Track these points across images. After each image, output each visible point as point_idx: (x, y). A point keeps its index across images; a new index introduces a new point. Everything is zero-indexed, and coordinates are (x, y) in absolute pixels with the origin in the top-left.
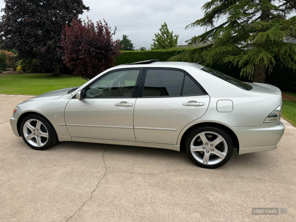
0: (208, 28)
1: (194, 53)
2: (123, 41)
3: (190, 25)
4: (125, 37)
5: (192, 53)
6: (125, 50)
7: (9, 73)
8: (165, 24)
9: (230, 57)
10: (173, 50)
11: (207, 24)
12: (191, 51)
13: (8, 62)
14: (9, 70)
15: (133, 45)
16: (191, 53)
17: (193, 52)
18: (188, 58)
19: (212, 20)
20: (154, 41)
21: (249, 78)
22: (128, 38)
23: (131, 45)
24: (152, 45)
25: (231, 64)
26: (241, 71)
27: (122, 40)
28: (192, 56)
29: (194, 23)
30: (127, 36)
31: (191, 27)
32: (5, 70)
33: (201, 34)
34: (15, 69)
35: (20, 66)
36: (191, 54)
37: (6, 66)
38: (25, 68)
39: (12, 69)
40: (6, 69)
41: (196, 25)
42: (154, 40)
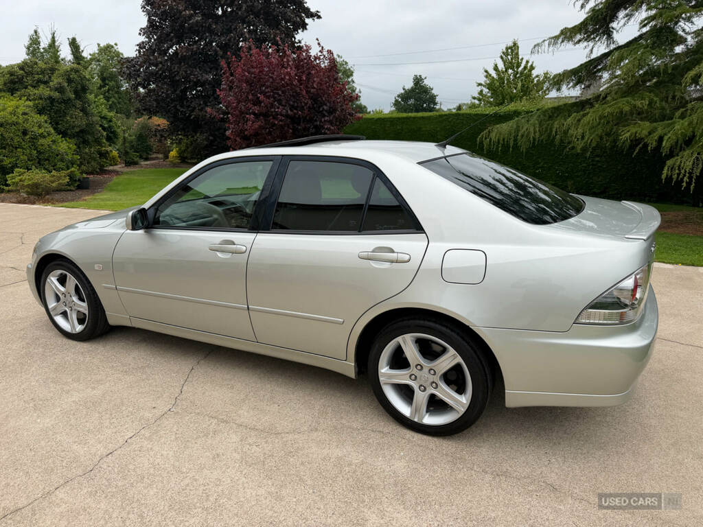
0: (596, 46)
1: (556, 115)
2: (412, 90)
3: (547, 43)
4: (418, 81)
5: (550, 117)
6: (417, 111)
7: (154, 166)
8: (515, 44)
9: (640, 126)
10: (514, 109)
11: (594, 38)
12: (546, 111)
13: (153, 142)
14: (157, 158)
15: (438, 100)
16: (545, 116)
17: (553, 113)
18: (532, 130)
19: (608, 28)
20: (479, 88)
21: (684, 184)
22: (427, 82)
23: (432, 99)
24: (474, 98)
25: (641, 145)
26: (664, 164)
27: (412, 88)
28: (548, 125)
29: (557, 38)
30: (423, 77)
31: (549, 47)
32: (147, 159)
33: (576, 66)
34: (166, 157)
35: (174, 150)
36: (546, 118)
37: (151, 150)
38: (185, 155)
39: (161, 156)
40: (150, 156)
41: (563, 41)
42: (480, 84)
